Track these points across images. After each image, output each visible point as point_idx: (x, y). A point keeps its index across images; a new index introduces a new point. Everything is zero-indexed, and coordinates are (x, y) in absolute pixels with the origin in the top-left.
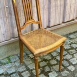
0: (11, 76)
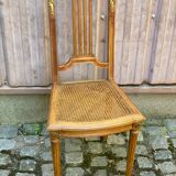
0: (22, 162)
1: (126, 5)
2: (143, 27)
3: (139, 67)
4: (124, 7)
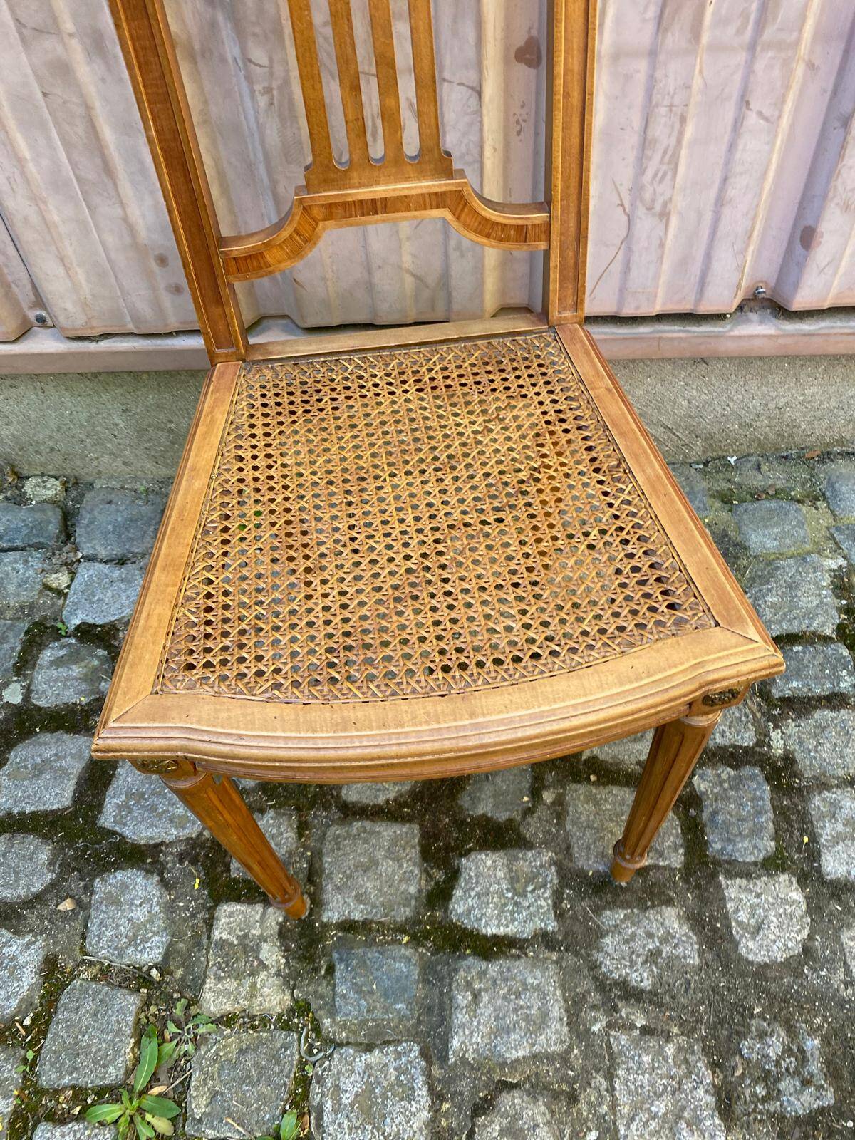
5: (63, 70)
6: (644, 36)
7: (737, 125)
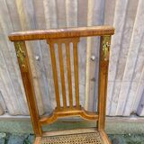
1: (121, 46)
2: (138, 68)
3: (129, 103)
4: (118, 48)
5: (16, 81)
6: (113, 79)
7: (129, 92)
